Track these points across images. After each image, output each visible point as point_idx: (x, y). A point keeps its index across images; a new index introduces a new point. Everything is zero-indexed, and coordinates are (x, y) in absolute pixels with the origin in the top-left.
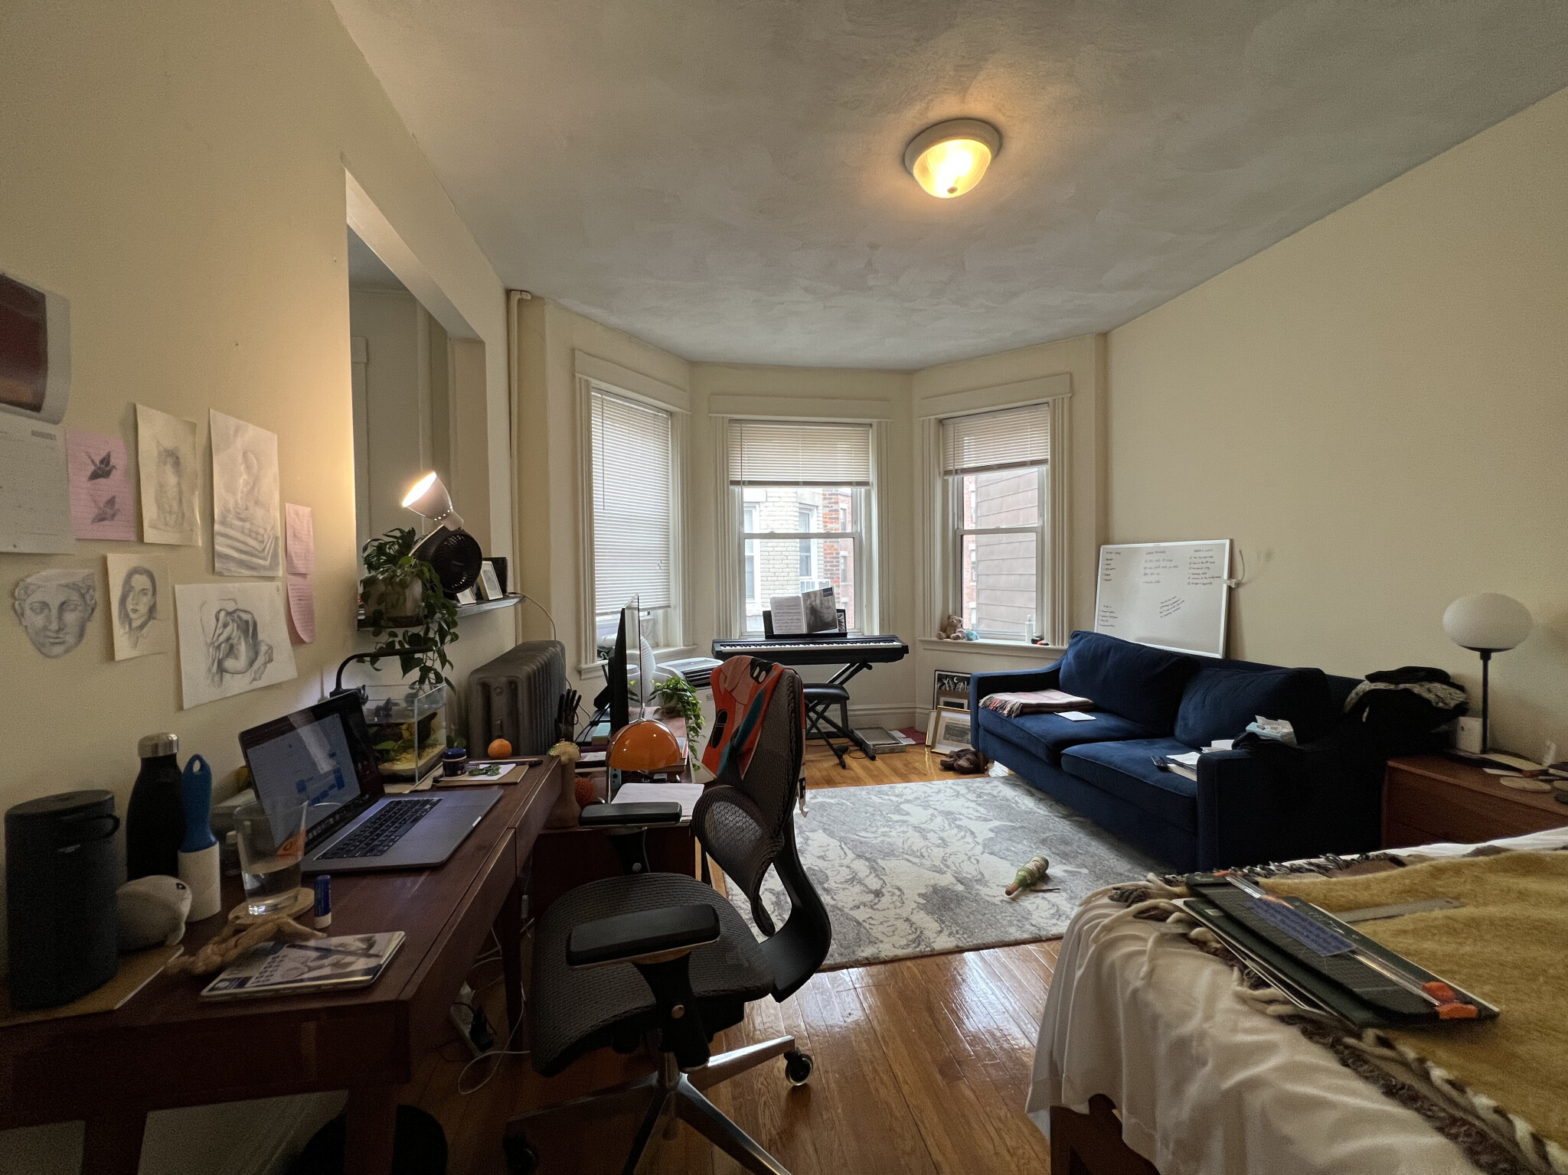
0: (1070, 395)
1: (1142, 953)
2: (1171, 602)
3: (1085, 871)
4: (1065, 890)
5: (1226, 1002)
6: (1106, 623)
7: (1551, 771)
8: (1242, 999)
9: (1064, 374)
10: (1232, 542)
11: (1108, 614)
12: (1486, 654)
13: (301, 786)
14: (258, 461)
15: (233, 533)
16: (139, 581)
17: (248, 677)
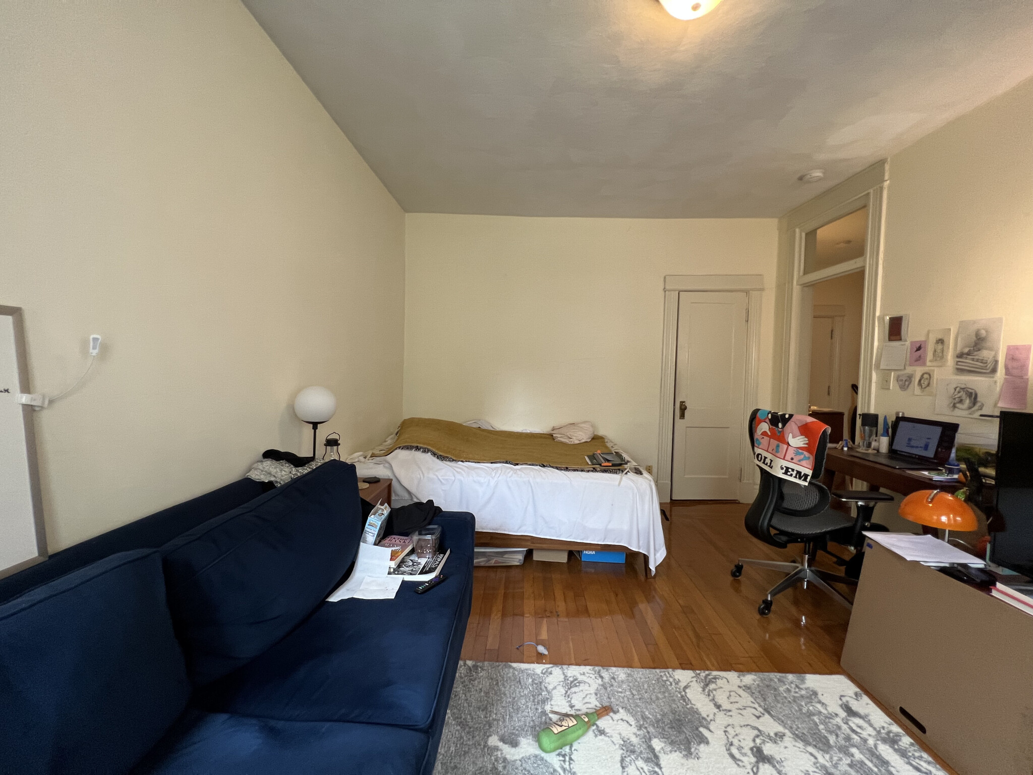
13: (910, 440)
14: (986, 331)
15: (967, 361)
16: (926, 376)
17: (967, 412)
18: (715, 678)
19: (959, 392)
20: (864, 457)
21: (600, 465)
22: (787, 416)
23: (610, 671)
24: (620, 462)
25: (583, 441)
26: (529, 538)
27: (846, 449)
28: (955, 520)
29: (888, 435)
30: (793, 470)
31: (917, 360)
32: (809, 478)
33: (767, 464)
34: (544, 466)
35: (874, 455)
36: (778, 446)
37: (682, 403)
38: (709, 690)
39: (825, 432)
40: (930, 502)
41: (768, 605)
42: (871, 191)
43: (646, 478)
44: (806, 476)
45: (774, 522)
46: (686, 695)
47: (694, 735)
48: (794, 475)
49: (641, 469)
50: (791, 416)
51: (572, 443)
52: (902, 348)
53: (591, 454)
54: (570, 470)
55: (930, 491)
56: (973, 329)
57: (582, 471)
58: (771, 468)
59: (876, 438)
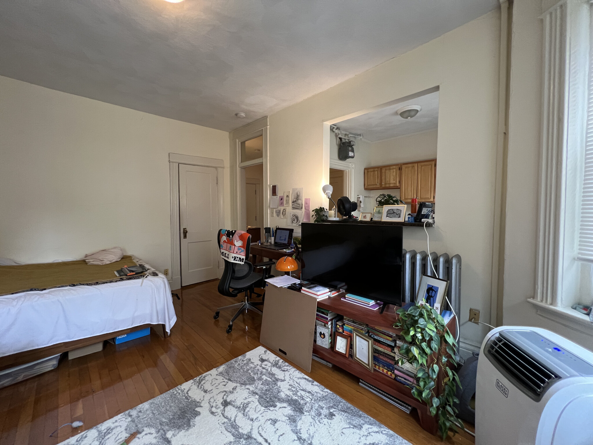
13: (280, 237)
14: (299, 193)
15: (295, 204)
16: (284, 210)
17: (296, 224)
18: (204, 377)
19: (294, 217)
20: (266, 247)
21: (126, 275)
22: (234, 232)
23: (137, 409)
24: (142, 271)
25: (114, 261)
26: (62, 344)
27: (260, 244)
28: (292, 267)
29: (274, 236)
30: (237, 258)
31: (281, 204)
32: (244, 260)
33: (226, 257)
34: (74, 285)
35: (269, 245)
36: (230, 247)
37: (184, 229)
38: (201, 385)
39: (249, 237)
40: (285, 262)
41: (230, 327)
42: (263, 129)
43: (161, 277)
44: (243, 259)
45: (231, 285)
46: (188, 395)
47: (192, 415)
48: (238, 260)
49: (157, 272)
50: (235, 231)
51: (104, 264)
52: (277, 198)
53: (119, 269)
54: (100, 284)
55: (284, 257)
56: (296, 191)
57: (111, 282)
58: (228, 258)
59: (270, 238)
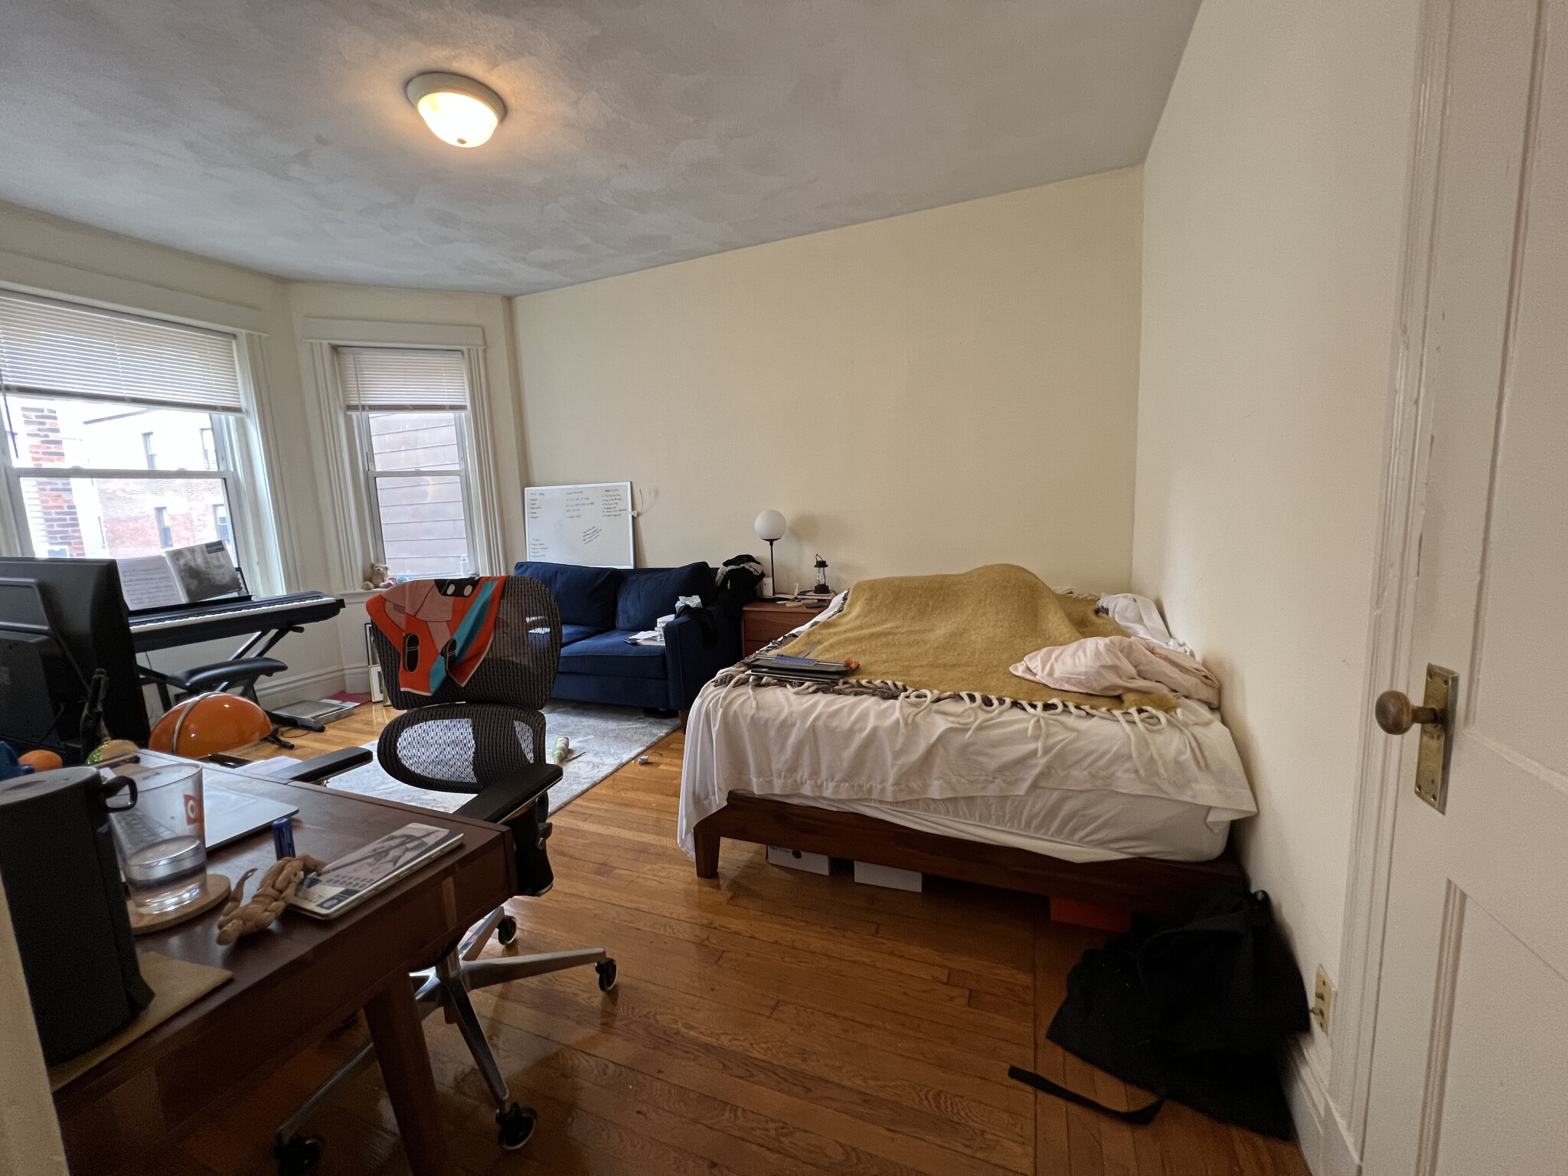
0: (484, 347)
1: (749, 698)
2: (592, 531)
3: (591, 737)
4: (588, 752)
5: (793, 698)
6: (537, 554)
7: (799, 597)
8: (797, 693)
9: (475, 326)
10: (631, 483)
11: (538, 547)
12: (771, 542)
